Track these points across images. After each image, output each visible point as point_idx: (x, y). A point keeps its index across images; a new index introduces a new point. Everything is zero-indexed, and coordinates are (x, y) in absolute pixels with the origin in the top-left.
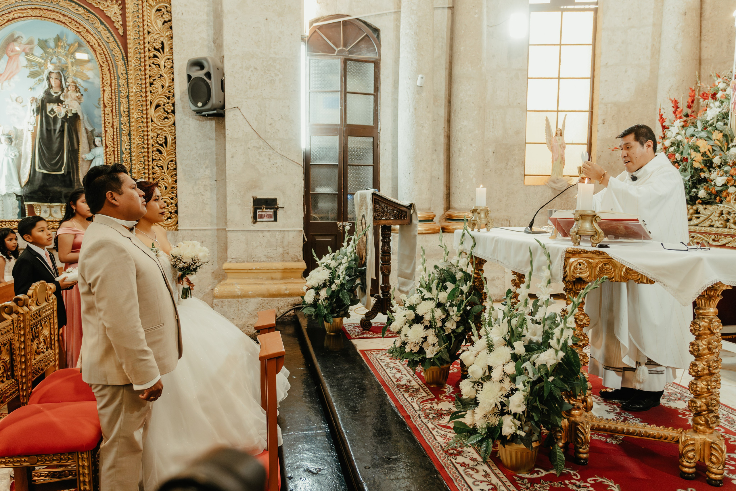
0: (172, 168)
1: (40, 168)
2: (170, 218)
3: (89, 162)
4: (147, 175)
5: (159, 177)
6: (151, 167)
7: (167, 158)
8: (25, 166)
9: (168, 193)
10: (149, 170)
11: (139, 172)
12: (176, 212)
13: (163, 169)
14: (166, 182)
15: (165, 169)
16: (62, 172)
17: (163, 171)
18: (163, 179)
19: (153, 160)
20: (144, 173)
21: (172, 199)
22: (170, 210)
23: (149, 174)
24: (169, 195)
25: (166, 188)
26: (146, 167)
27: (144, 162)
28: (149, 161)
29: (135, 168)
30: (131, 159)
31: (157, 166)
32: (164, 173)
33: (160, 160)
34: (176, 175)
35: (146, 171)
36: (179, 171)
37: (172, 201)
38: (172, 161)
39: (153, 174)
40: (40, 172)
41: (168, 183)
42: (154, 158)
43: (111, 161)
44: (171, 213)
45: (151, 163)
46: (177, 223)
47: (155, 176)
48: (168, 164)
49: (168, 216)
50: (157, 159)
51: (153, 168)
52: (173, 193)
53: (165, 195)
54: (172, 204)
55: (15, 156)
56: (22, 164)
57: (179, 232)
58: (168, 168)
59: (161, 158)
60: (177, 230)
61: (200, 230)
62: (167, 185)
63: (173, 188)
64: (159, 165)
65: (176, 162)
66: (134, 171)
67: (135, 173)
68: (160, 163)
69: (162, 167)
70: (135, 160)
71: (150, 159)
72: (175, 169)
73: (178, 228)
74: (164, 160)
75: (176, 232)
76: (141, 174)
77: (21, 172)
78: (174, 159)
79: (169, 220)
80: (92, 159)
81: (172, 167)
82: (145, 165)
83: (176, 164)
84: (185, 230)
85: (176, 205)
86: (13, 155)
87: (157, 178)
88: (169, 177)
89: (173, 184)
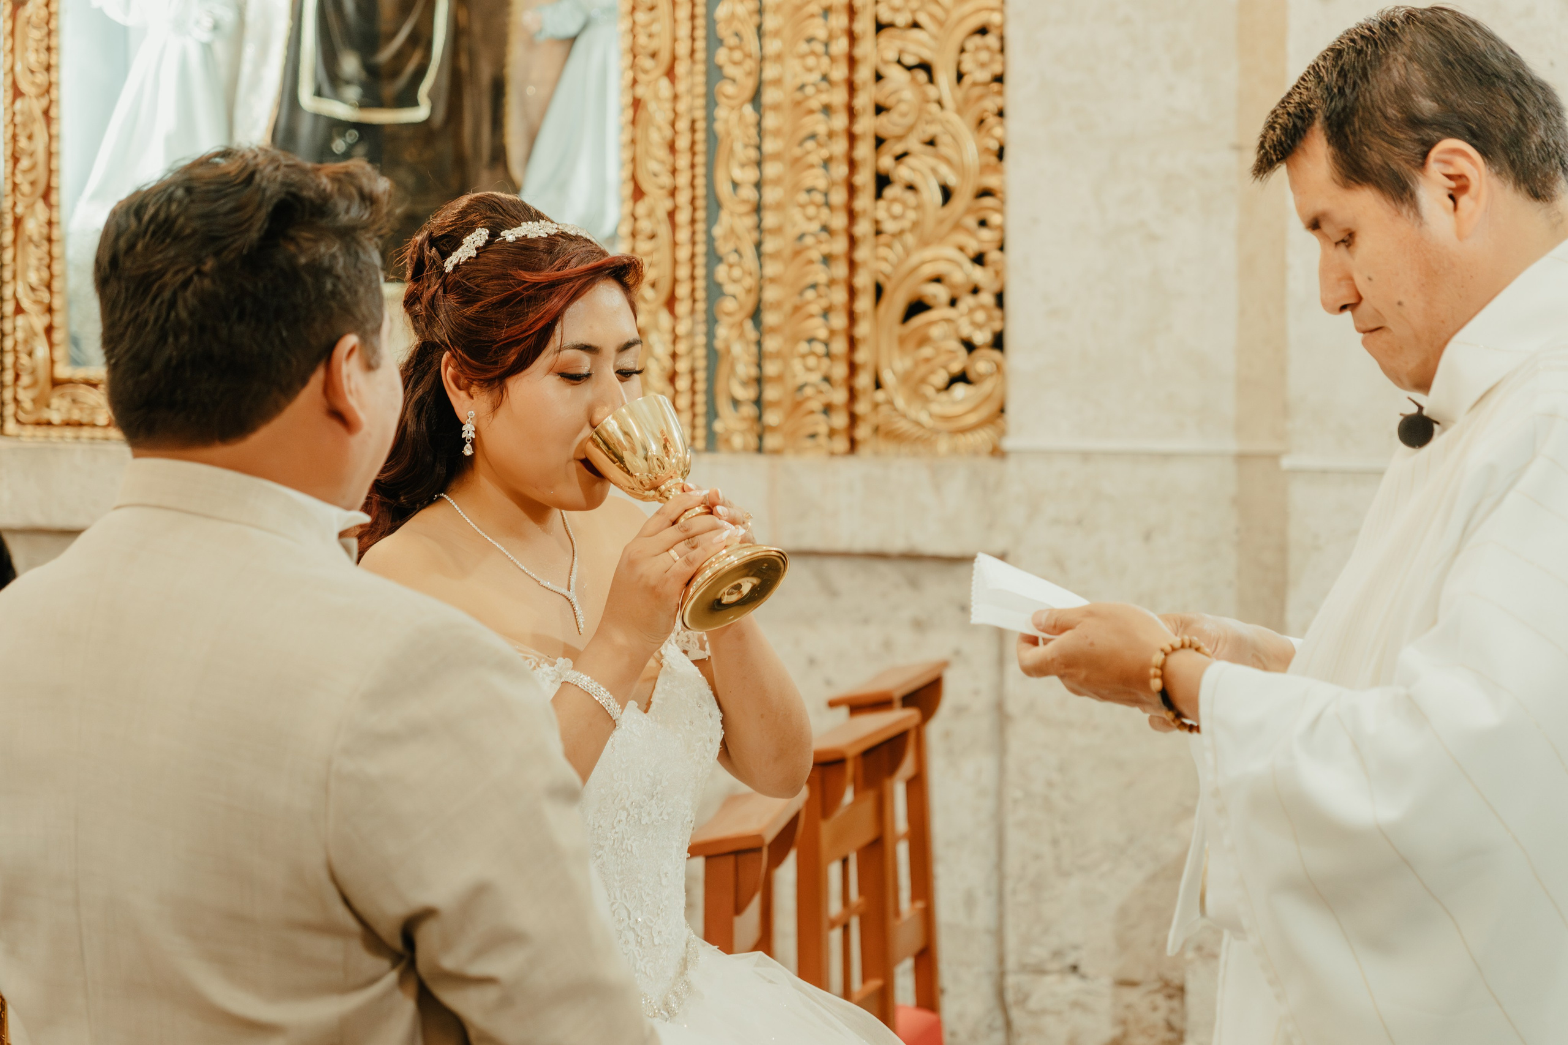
0: (984, 75)
1: (318, 93)
2: (962, 378)
3: (558, 51)
4: (840, 121)
5: (911, 128)
6: (864, 74)
7: (956, 14)
8: (257, 81)
9: (957, 226)
10: (852, 88)
11: (798, 104)
12: (998, 342)
13: (931, 80)
14: (948, 161)
15: (945, 77)
16: (420, 113)
17: (932, 91)
18: (931, 143)
19: (880, 27)
20: (827, 109)
21: (979, 259)
22: (966, 331)
23: (852, 113)
24: (962, 238)
25: (947, 193)
26: (840, 73)
27: (827, 45)
28: (852, 37)
29: (778, 82)
30: (759, 27)
31: (899, 62)
32: (940, 103)
33: (915, 25)
34: (1001, 114)
35: (839, 97)
36: (1015, 94)
37: (978, 274)
38: (983, 31)
39: (879, 109)
40: (317, 116)
41: (960, 169)
42: (886, 16)
43: (654, 44)
44: (969, 346)
45: (866, 49)
46: (1002, 410)
47: (887, 124)
48: (962, 50)
49: (956, 367)
50: (901, 20)
51: (879, 77)
52: (983, 223)
53: (941, 240)
54: (975, 291)
55: (216, 27)
56: (247, 69)
57: (1011, 466)
58: (960, 77)
59: (922, 18)
60: (997, 452)
61: (1136, 456)
62: (952, 180)
63: (985, 192)
64: (910, 60)
65: (1002, 38)
66: (770, 96)
67: (776, 107)
68: (918, 46)
69: (926, 67)
70: (777, 33)
71: (864, 25)
72: (999, 79)
73: (1008, 444)
74: (941, 24)
75: (994, 464)
76: (811, 112)
77: (240, 114)
78: (995, 18)
79: (960, 390)
80: (571, 29)
81: (983, 65)
82: (833, 59)
83: (1002, 50)
84: (1047, 454)
85: (1000, 299)
86: (207, 23)
87: (900, 138)
88: (962, 127)
89: (984, 169)
